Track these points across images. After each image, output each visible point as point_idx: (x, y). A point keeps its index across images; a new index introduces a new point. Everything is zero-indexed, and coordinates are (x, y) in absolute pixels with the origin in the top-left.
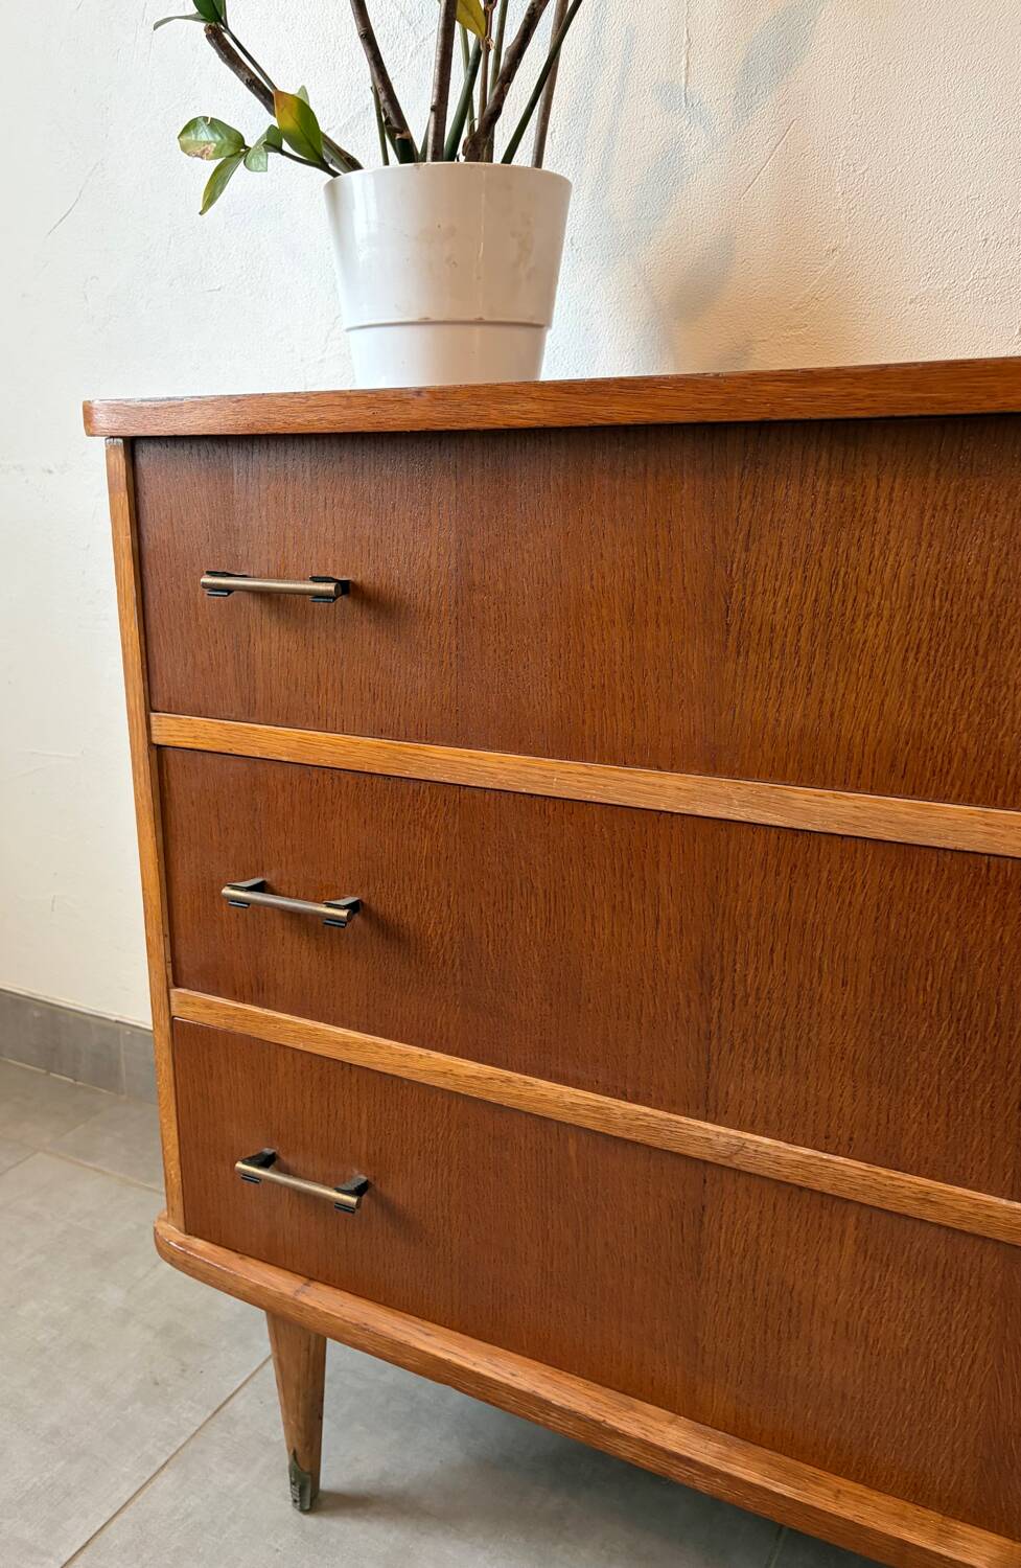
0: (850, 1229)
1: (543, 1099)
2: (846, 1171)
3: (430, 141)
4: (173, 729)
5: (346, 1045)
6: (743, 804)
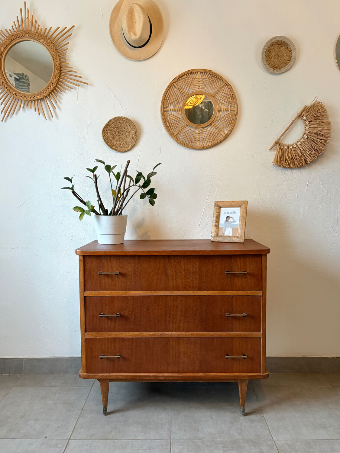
0: (184, 341)
1: (147, 335)
2: (183, 334)
3: (113, 212)
4: (87, 294)
5: (117, 335)
6: (169, 294)
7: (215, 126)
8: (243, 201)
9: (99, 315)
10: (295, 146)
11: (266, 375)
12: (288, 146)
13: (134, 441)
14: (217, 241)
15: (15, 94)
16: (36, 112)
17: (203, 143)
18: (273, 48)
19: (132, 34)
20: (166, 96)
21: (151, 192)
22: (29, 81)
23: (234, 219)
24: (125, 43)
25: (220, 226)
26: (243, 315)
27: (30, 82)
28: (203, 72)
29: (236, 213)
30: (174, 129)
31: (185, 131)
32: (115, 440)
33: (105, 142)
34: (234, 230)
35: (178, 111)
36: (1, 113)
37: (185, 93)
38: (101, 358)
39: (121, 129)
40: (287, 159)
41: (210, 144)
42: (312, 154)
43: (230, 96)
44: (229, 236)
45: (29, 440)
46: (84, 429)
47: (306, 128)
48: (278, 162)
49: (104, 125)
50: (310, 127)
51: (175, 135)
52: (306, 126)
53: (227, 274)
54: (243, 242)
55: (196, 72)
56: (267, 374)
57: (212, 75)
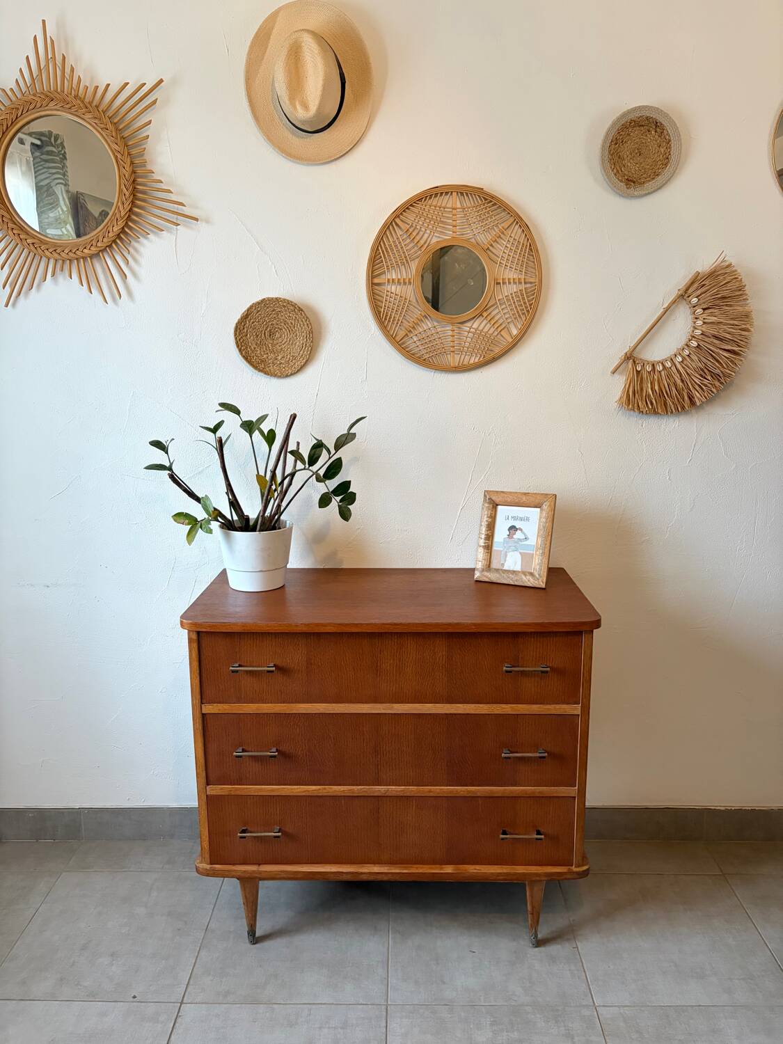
0: (414, 803)
1: (335, 791)
2: (412, 790)
3: (259, 522)
4: (208, 709)
5: (273, 790)
6: (385, 709)
7: (489, 318)
8: (547, 494)
9: (235, 754)
10: (668, 364)
11: (583, 871)
12: (653, 365)
13: (314, 1007)
14: (487, 580)
15: (33, 243)
16: (82, 285)
17: (463, 357)
18: (629, 135)
19: (298, 107)
20: (378, 249)
21: (344, 488)
22: (63, 147)
23: (526, 532)
24: (282, 121)
25: (495, 548)
26: (538, 755)
27: (66, 151)
28: (463, 191)
29: (531, 522)
30: (396, 326)
31: (421, 330)
32: (275, 1006)
33: (241, 354)
34: (526, 558)
35: (405, 283)
36: (4, 288)
37: (422, 242)
38: (241, 837)
39: (277, 324)
40: (649, 396)
41: (476, 360)
42: (706, 386)
43: (526, 248)
44: (514, 571)
45: (100, 1003)
46: (211, 978)
47: (695, 323)
48: (629, 400)
49: (238, 317)
50: (705, 321)
51: (398, 338)
52: (696, 318)
53: (507, 672)
54: (544, 586)
55: (447, 193)
56: (585, 868)
57: (486, 199)
